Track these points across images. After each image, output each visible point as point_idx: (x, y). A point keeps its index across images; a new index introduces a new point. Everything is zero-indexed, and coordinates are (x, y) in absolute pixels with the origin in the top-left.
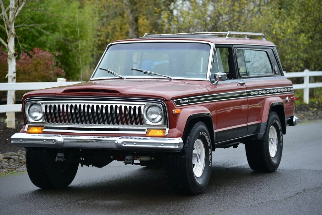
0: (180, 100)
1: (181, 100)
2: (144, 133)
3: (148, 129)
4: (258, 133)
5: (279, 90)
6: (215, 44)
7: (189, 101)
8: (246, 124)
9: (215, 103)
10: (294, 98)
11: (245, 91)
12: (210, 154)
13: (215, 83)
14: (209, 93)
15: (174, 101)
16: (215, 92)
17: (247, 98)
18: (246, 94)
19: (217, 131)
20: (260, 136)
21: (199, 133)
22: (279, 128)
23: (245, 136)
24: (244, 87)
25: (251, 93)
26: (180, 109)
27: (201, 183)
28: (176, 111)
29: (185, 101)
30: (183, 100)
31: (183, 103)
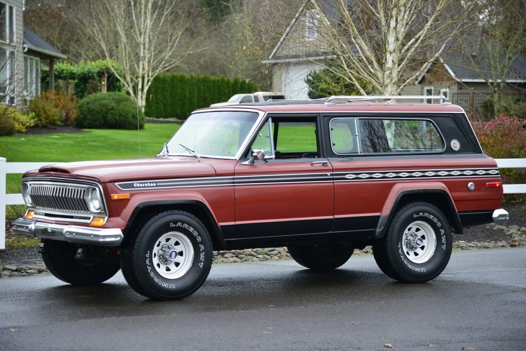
0: (134, 183)
1: (137, 183)
2: (88, 221)
3: (94, 217)
4: (374, 229)
5: (443, 173)
6: (268, 114)
7: (158, 184)
8: (331, 217)
9: (233, 188)
10: (496, 184)
11: (329, 174)
12: (202, 251)
13: (247, 163)
14: (216, 175)
15: (116, 184)
16: (234, 174)
17: (333, 182)
18: (332, 177)
19: (237, 223)
20: (377, 234)
21: (168, 224)
22: (438, 225)
23: (330, 232)
24: (324, 168)
25: (347, 176)
26: (130, 194)
27: (173, 286)
28: (115, 197)
29: (146, 185)
30: (142, 183)
31: (140, 187)
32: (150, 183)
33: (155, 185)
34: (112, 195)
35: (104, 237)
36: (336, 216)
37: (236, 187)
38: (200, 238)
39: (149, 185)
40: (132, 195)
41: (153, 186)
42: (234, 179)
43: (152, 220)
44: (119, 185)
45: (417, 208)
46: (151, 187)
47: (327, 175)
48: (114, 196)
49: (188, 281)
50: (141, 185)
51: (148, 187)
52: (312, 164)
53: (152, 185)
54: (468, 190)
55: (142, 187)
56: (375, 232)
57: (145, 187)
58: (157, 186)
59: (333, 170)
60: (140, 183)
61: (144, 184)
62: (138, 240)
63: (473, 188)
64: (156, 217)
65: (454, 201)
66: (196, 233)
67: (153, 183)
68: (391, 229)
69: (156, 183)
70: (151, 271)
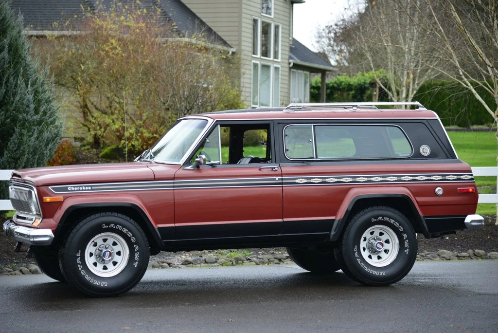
1: (71, 187)
2: (31, 222)
3: (36, 218)
4: (328, 233)
5: (407, 178)
6: (217, 121)
7: (93, 188)
8: (281, 220)
9: (173, 191)
10: (468, 189)
11: (277, 178)
12: (137, 252)
13: (189, 168)
14: (155, 179)
15: (50, 187)
16: (174, 178)
17: (282, 186)
18: (281, 181)
19: (177, 225)
20: (331, 237)
21: (100, 225)
22: (400, 229)
23: (280, 235)
24: (273, 173)
25: (297, 181)
26: (64, 197)
27: (105, 284)
28: (48, 199)
29: (81, 188)
30: (77, 187)
31: (75, 190)
32: (85, 186)
33: (90, 188)
34: (44, 198)
35: (34, 237)
36: (285, 220)
37: (175, 191)
38: (134, 239)
39: (84, 188)
40: (65, 198)
41: (88, 190)
42: (174, 183)
43: (85, 221)
44: (52, 188)
45: (376, 213)
46: (86, 190)
47: (275, 180)
48: (46, 199)
49: (122, 280)
50: (76, 189)
51: (82, 190)
52: (260, 169)
53: (87, 188)
54: (436, 195)
55: (77, 190)
56: (329, 235)
57: (79, 190)
58: (92, 189)
59: (282, 175)
60: (74, 187)
61: (78, 188)
62: (69, 240)
63: (441, 193)
64: (88, 219)
65: (419, 206)
66: (130, 234)
67: (88, 186)
68: (346, 232)
69: (91, 186)
70: (82, 269)
